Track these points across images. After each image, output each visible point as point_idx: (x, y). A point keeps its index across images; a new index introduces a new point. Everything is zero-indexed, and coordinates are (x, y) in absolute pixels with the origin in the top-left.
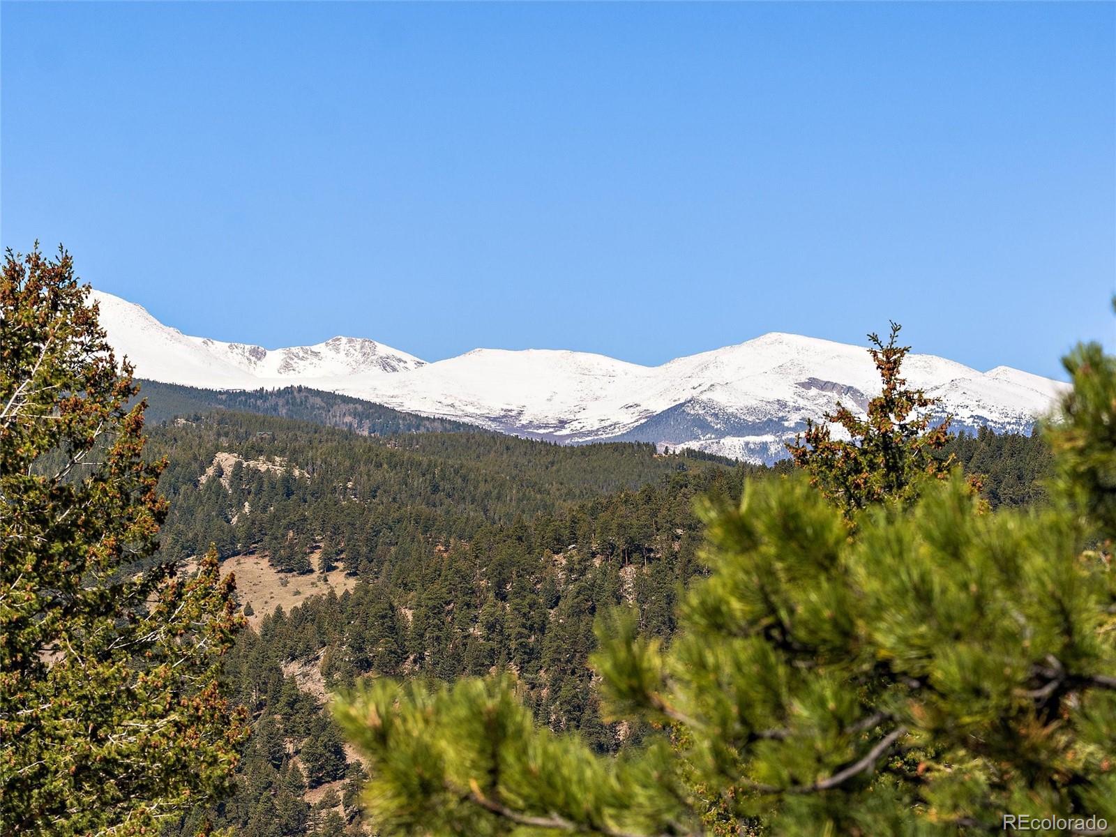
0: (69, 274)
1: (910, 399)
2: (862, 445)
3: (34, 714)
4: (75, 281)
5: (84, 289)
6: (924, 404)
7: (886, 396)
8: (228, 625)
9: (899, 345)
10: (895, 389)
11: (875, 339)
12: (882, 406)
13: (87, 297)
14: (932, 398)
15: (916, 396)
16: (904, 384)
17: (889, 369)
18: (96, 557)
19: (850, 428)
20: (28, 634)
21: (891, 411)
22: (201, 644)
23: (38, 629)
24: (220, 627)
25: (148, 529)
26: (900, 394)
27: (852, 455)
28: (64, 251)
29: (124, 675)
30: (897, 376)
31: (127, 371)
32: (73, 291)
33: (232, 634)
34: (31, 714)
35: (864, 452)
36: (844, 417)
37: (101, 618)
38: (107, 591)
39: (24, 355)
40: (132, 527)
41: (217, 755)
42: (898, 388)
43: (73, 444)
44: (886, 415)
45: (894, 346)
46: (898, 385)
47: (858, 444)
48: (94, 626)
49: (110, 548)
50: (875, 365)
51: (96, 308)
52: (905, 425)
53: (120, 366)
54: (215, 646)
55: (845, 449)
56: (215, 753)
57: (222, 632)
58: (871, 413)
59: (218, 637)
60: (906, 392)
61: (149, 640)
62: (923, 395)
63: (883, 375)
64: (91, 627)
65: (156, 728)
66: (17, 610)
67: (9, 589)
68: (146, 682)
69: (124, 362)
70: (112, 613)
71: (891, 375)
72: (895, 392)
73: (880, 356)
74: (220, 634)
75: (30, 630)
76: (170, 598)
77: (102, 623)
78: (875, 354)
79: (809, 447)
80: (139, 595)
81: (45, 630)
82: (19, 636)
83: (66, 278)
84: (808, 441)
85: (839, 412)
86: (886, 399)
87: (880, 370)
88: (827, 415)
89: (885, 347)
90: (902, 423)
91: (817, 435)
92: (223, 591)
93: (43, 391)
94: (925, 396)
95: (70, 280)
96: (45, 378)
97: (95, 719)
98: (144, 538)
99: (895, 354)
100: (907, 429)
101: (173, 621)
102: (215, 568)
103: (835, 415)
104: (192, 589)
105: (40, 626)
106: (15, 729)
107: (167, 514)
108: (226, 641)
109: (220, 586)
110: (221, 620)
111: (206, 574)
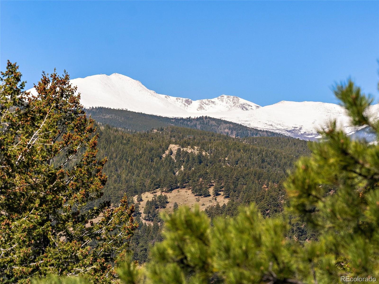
0: (68, 82)
3: (37, 265)
4: (70, 85)
5: (74, 88)
8: (130, 227)
13: (75, 92)
18: (77, 198)
20: (37, 232)
22: (120, 234)
23: (41, 230)
24: (127, 228)
25: (99, 187)
28: (66, 72)
29: (73, 249)
32: (70, 89)
33: (132, 231)
34: (36, 264)
37: (79, 223)
38: (71, 215)
39: (36, 119)
40: (92, 186)
41: (111, 282)
43: (68, 152)
48: (77, 227)
49: (83, 195)
51: (79, 96)
54: (125, 235)
56: (110, 281)
57: (128, 229)
59: (126, 232)
61: (99, 232)
64: (75, 227)
65: (86, 271)
66: (32, 222)
67: (29, 214)
68: (82, 253)
70: (84, 221)
74: (127, 231)
75: (38, 230)
76: (107, 216)
77: (79, 225)
80: (95, 214)
81: (44, 231)
82: (33, 233)
83: (67, 84)
92: (129, 213)
93: (45, 134)
95: (68, 84)
96: (46, 128)
97: (62, 267)
98: (97, 191)
101: (108, 225)
102: (126, 203)
104: (117, 212)
105: (42, 229)
106: (29, 271)
107: (106, 181)
108: (130, 234)
109: (128, 211)
110: (128, 225)
111: (122, 206)
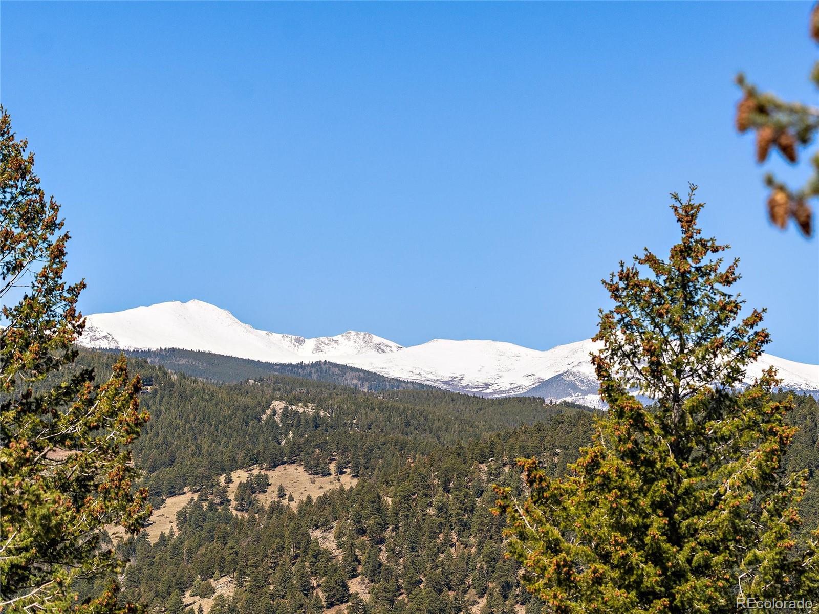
0: (8, 129)
1: (704, 245)
2: (665, 283)
4: (12, 136)
5: (21, 144)
6: (715, 250)
7: (685, 243)
8: (132, 419)
9: (695, 202)
10: (692, 237)
11: (676, 198)
12: (681, 251)
13: (24, 151)
14: (722, 246)
15: (709, 244)
16: (700, 233)
17: (687, 221)
18: (22, 360)
19: (655, 269)
21: (689, 255)
22: (112, 435)
24: (126, 420)
25: (68, 339)
26: (696, 241)
27: (657, 290)
28: (4, 110)
30: (694, 227)
31: (53, 209)
32: (11, 143)
33: (137, 427)
35: (667, 289)
36: (651, 260)
37: (30, 414)
42: (695, 237)
43: (5, 267)
44: (685, 258)
45: (691, 203)
46: (694, 234)
47: (662, 283)
48: (24, 421)
49: (34, 353)
50: (676, 218)
51: (31, 161)
52: (700, 268)
53: (48, 205)
54: (122, 436)
55: (650, 285)
57: (128, 425)
58: (672, 257)
59: (124, 429)
60: (701, 240)
61: (69, 432)
62: (715, 242)
63: (682, 227)
64: (22, 421)
69: (51, 202)
70: (40, 410)
71: (689, 226)
72: (692, 240)
73: (680, 211)
74: (126, 427)
76: (85, 397)
77: (30, 418)
78: (676, 209)
79: (622, 285)
80: (64, 396)
83: (5, 133)
84: (621, 279)
85: (646, 256)
86: (685, 245)
87: (679, 223)
88: (636, 258)
89: (684, 204)
90: (698, 265)
91: (628, 275)
92: (130, 391)
94: (717, 244)
95: (8, 133)
98: (65, 346)
99: (692, 209)
100: (702, 271)
101: (88, 416)
102: (124, 372)
103: (643, 257)
104: (105, 390)
108: (133, 433)
109: (129, 388)
110: (127, 415)
111: (116, 377)
